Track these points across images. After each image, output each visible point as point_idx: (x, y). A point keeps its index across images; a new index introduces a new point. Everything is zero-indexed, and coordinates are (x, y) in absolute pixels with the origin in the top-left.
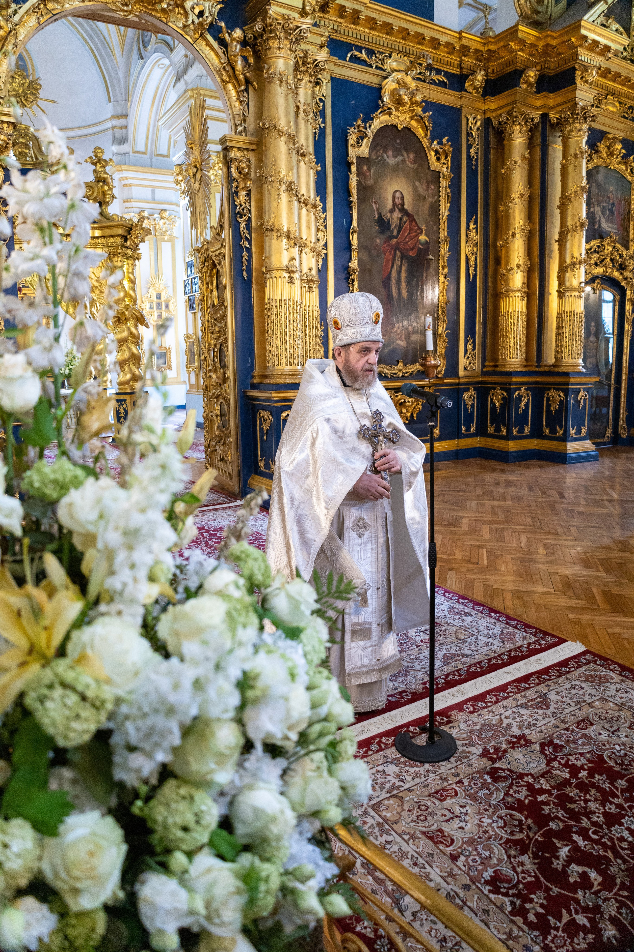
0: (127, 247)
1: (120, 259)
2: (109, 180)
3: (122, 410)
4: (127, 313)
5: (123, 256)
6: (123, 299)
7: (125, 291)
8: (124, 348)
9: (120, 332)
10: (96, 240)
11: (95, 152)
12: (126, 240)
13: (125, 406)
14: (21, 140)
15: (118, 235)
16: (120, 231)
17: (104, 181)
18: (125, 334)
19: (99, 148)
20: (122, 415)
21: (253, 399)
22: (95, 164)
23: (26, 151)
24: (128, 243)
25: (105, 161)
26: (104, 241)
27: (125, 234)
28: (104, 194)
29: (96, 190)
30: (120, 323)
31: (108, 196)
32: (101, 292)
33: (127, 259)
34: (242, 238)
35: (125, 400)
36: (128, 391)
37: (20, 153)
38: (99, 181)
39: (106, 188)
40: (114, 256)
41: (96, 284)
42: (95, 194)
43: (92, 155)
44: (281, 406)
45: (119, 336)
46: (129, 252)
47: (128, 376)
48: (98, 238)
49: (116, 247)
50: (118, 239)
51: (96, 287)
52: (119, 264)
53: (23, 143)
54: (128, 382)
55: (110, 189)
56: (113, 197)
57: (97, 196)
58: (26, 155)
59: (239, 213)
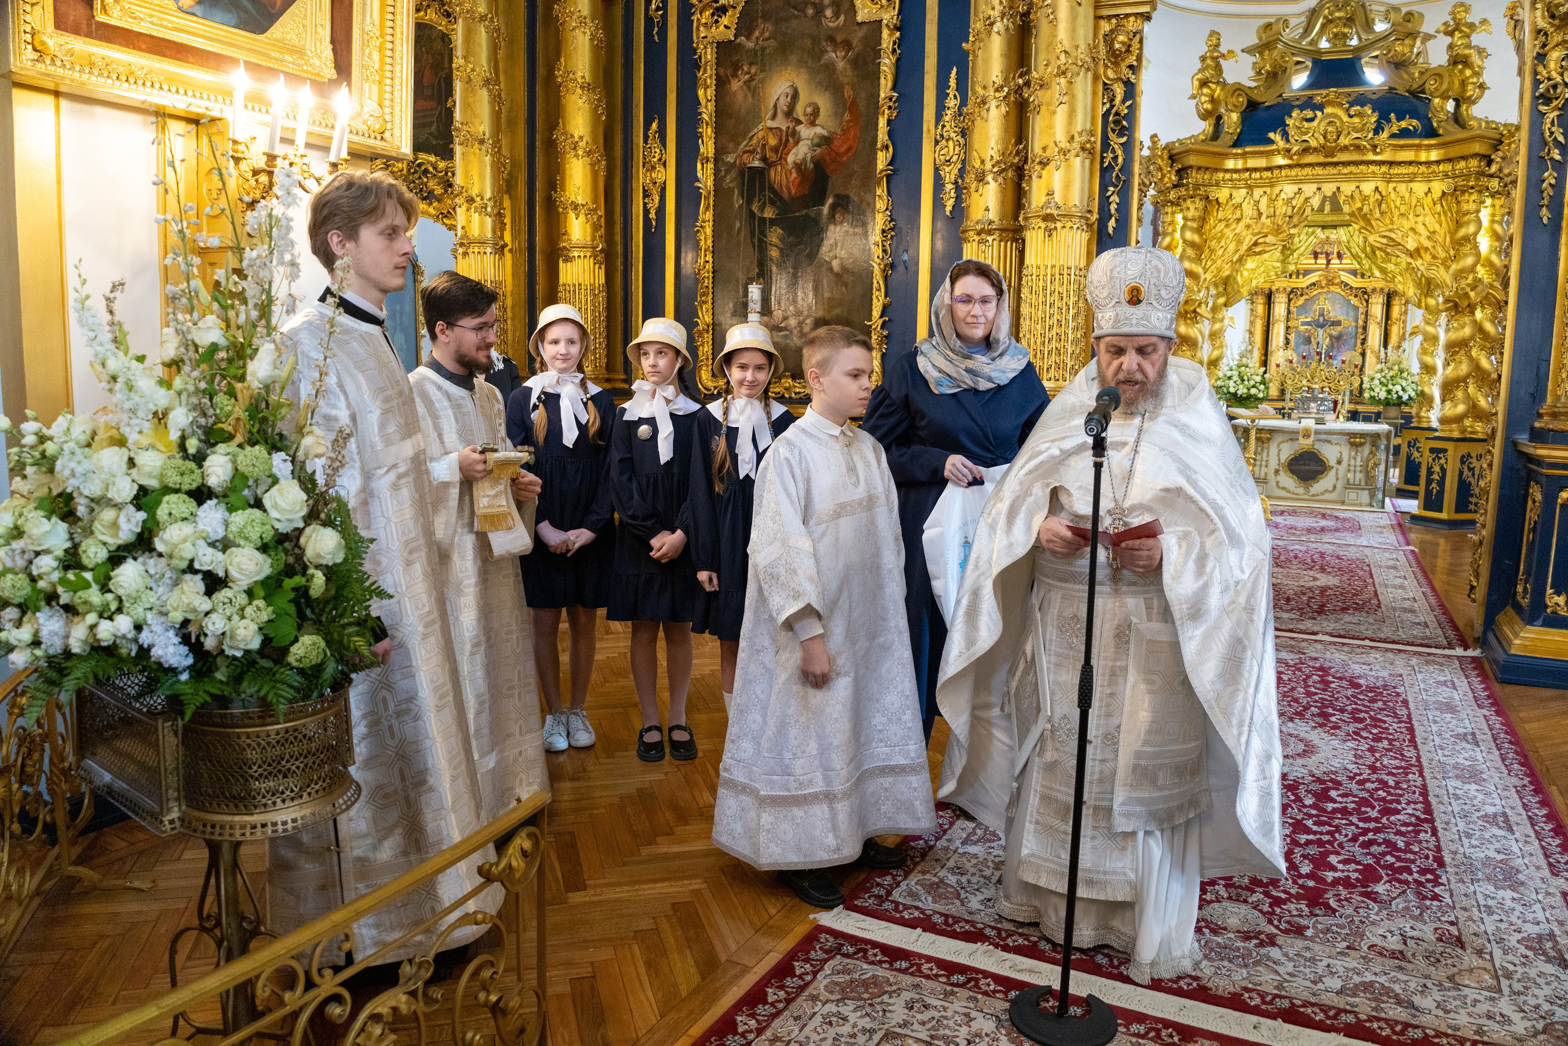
0: (1492, 176)
1: (1474, 197)
2: (1476, 59)
3: (1437, 469)
4: (1472, 294)
5: (1480, 192)
6: (1472, 269)
7: (1478, 255)
8: (1461, 356)
9: (1456, 329)
10: (1434, 167)
11: (1453, 13)
12: (1490, 163)
13: (1443, 461)
14: (1337, 14)
15: (1476, 155)
16: (1477, 148)
17: (1466, 62)
18: (1467, 331)
19: (1462, 4)
20: (1436, 477)
21: (1530, 459)
22: (1451, 34)
23: (1346, 30)
24: (1494, 168)
25: (1472, 26)
26: (1448, 167)
27: (1488, 152)
28: (1463, 84)
29: (1446, 80)
30: (1457, 312)
31: (1470, 87)
32: (1434, 257)
33: (1492, 196)
34: (1546, 144)
35: (1445, 451)
36: (1456, 434)
37: (1336, 35)
38: (1455, 63)
39: (1468, 72)
40: (1463, 192)
41: (1427, 244)
42: (1445, 86)
43: (1449, 18)
44: (1561, 477)
45: (1454, 336)
46: (1494, 184)
47: (1461, 408)
48: (1438, 162)
49: (1467, 177)
50: (1474, 163)
51: (1427, 249)
52: (1472, 207)
53: (1340, 18)
54: (1459, 419)
55: (1477, 74)
56: (1482, 87)
57: (1448, 90)
58: (1345, 36)
59: (1542, 95)
